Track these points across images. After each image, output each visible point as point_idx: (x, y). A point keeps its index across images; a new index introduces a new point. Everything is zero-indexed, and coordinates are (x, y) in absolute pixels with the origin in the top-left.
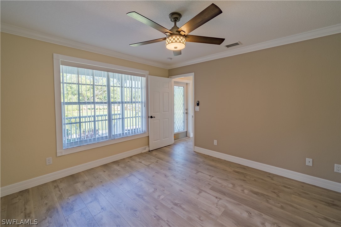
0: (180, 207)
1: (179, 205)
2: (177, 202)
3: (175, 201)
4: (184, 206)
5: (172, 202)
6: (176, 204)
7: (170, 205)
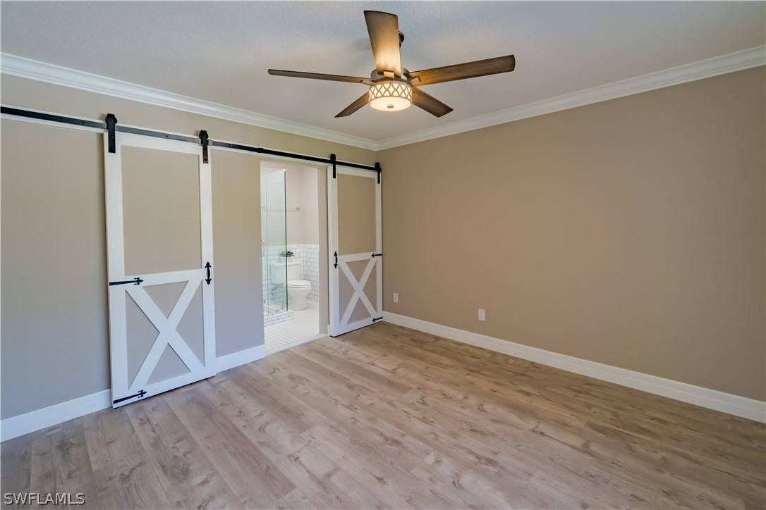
0: (386, 439)
1: (389, 442)
2: (394, 448)
3: (397, 450)
4: (380, 439)
5: (404, 447)
6: (396, 442)
7: (408, 440)
